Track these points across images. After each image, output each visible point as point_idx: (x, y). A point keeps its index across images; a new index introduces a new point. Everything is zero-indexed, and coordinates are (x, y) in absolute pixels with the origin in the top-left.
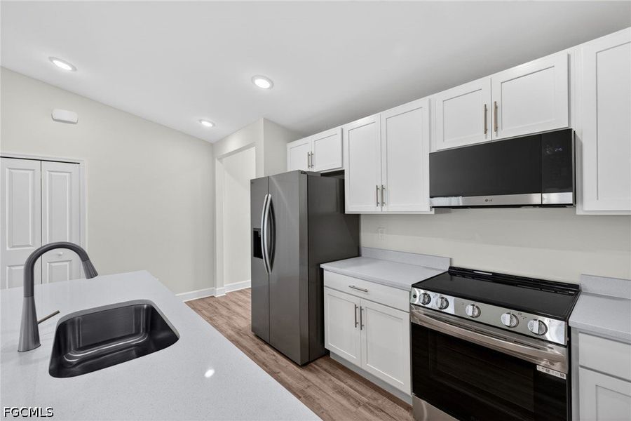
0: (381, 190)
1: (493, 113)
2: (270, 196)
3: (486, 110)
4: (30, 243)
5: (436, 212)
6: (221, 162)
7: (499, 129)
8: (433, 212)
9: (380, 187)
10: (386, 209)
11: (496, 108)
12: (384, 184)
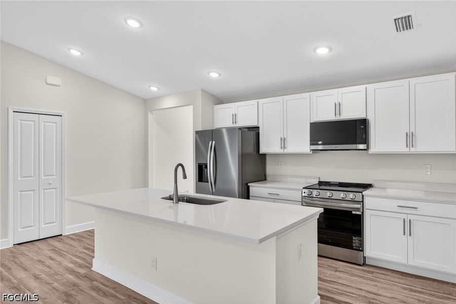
0: (283, 140)
1: (338, 107)
2: (214, 142)
3: (336, 105)
4: (33, 175)
5: (313, 153)
6: (152, 114)
7: (341, 115)
8: (311, 153)
9: (283, 139)
10: (286, 151)
11: (340, 104)
12: (285, 137)
